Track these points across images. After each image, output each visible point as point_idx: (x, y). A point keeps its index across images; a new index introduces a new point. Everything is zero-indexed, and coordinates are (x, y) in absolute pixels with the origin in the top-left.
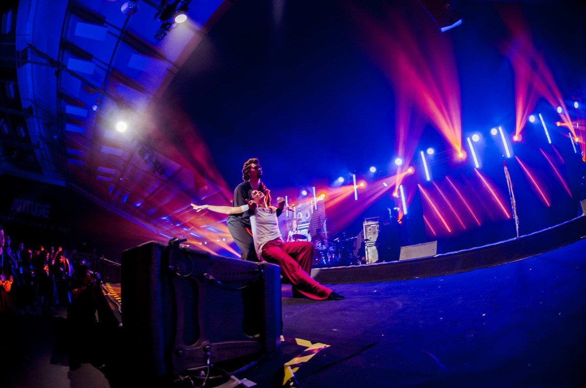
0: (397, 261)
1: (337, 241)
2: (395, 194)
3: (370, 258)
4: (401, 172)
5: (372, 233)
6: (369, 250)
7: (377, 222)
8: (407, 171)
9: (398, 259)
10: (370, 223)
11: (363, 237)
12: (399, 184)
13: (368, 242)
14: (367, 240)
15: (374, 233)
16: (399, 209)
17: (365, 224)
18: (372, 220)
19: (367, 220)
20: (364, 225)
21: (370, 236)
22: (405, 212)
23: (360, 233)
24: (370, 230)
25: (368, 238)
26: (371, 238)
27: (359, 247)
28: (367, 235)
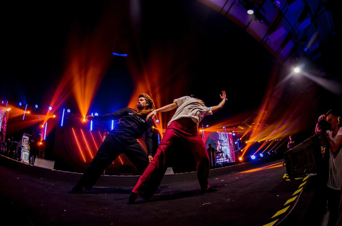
0: (32, 165)
1: (9, 140)
2: (43, 126)
3: (23, 158)
4: (49, 115)
5: (26, 144)
6: (23, 153)
8: (52, 115)
9: (33, 165)
10: (26, 137)
11: (21, 144)
12: (46, 121)
13: (24, 148)
14: (23, 147)
15: (27, 144)
17: (24, 137)
18: (28, 136)
19: (25, 135)
21: (25, 145)
22: (45, 139)
23: (21, 141)
24: (25, 141)
28: (24, 144)
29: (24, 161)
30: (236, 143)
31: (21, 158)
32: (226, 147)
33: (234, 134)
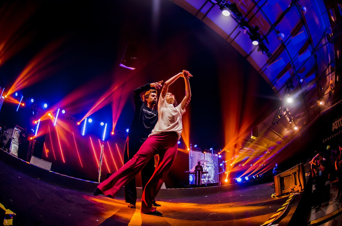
2: (35, 122)
3: (12, 150)
5: (17, 136)
7: (21, 131)
10: (18, 129)
11: (12, 135)
13: (13, 140)
16: (34, 131)
19: (17, 127)
20: (15, 128)
21: (16, 137)
24: (16, 133)
25: (14, 138)
26: (15, 138)
27: (8, 140)
28: (14, 135)
29: (12, 153)
30: (221, 165)
31: (10, 149)
32: (211, 168)
33: (220, 156)
